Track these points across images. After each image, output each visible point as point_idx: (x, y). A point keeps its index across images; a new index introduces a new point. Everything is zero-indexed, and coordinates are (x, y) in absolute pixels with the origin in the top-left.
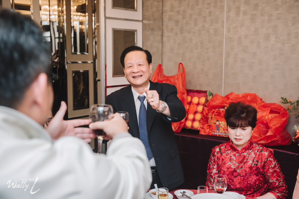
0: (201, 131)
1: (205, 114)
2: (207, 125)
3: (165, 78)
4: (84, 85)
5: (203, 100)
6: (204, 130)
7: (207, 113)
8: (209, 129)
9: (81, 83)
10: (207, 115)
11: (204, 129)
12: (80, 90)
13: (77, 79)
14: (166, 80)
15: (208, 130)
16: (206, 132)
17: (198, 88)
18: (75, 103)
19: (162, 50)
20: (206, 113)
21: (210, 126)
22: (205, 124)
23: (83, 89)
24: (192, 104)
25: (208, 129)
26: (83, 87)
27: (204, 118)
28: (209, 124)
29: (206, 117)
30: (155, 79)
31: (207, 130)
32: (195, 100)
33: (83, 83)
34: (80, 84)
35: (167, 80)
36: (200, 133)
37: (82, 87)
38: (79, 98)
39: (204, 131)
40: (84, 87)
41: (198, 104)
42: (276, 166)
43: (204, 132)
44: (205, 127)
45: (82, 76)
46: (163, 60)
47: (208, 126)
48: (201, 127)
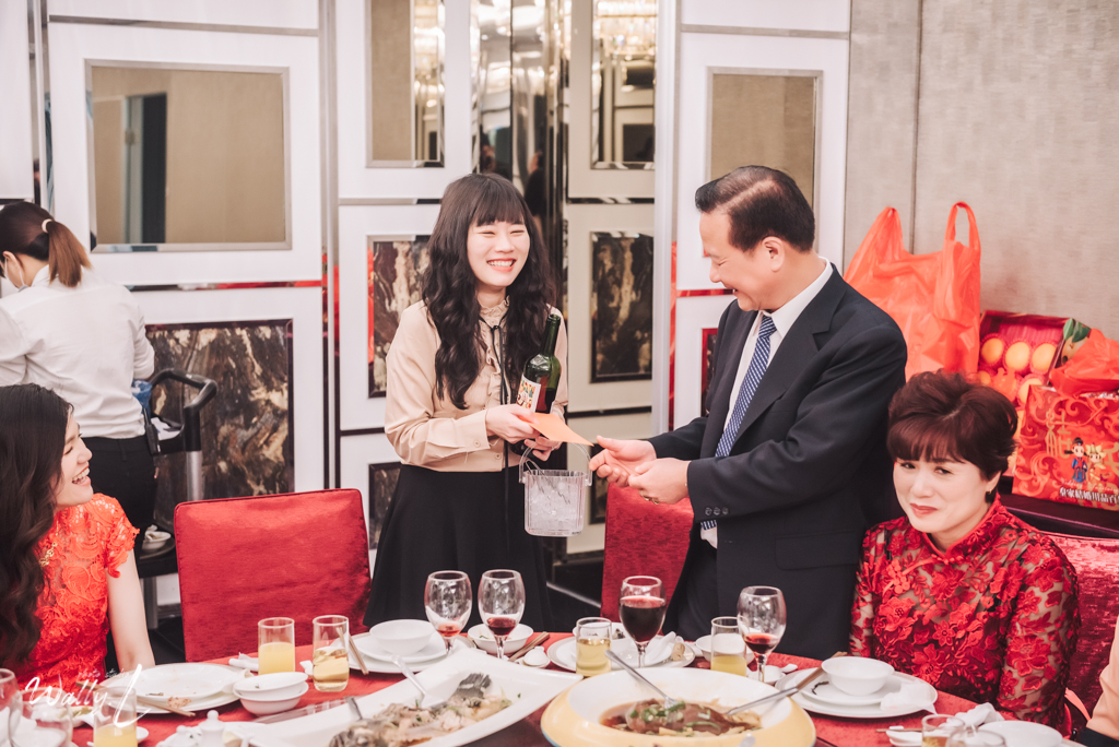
0: (1020, 481)
1: (1033, 411)
2: (1041, 456)
3: (900, 265)
4: (636, 288)
5: (1045, 355)
6: (1029, 477)
7: (1040, 407)
8: (1049, 474)
9: (625, 280)
10: (1039, 417)
11: (1029, 472)
12: (618, 309)
13: (608, 264)
14: (903, 274)
15: (1043, 480)
16: (1038, 487)
17: (1043, 310)
18: (600, 357)
19: (916, 150)
20: (1037, 409)
21: (1049, 461)
22: (1035, 451)
23: (633, 305)
24: (1001, 371)
25: (1045, 473)
26: (634, 296)
27: (1030, 430)
28: (1047, 454)
29: (1038, 424)
30: (865, 267)
31: (1039, 479)
32: (1018, 355)
33: (632, 282)
34: (619, 283)
35: (906, 273)
36: (1015, 490)
37: (626, 295)
38: (614, 337)
39: (1030, 482)
40: (637, 294)
41: (1025, 373)
42: (1049, 625)
43: (1031, 488)
44: (1034, 467)
45: (628, 255)
46: (918, 191)
47: (1046, 460)
48: (1019, 464)
